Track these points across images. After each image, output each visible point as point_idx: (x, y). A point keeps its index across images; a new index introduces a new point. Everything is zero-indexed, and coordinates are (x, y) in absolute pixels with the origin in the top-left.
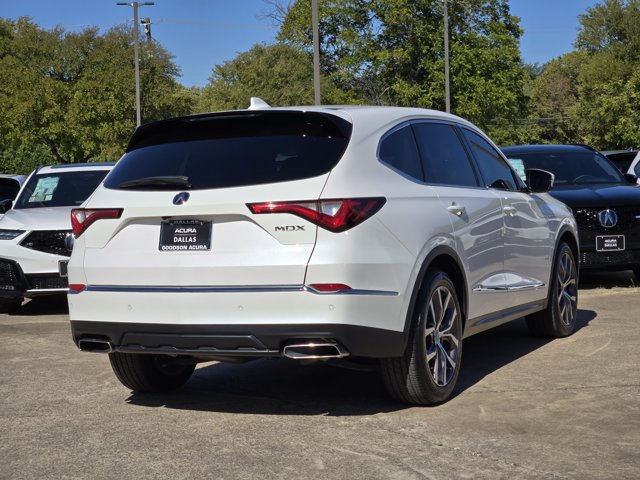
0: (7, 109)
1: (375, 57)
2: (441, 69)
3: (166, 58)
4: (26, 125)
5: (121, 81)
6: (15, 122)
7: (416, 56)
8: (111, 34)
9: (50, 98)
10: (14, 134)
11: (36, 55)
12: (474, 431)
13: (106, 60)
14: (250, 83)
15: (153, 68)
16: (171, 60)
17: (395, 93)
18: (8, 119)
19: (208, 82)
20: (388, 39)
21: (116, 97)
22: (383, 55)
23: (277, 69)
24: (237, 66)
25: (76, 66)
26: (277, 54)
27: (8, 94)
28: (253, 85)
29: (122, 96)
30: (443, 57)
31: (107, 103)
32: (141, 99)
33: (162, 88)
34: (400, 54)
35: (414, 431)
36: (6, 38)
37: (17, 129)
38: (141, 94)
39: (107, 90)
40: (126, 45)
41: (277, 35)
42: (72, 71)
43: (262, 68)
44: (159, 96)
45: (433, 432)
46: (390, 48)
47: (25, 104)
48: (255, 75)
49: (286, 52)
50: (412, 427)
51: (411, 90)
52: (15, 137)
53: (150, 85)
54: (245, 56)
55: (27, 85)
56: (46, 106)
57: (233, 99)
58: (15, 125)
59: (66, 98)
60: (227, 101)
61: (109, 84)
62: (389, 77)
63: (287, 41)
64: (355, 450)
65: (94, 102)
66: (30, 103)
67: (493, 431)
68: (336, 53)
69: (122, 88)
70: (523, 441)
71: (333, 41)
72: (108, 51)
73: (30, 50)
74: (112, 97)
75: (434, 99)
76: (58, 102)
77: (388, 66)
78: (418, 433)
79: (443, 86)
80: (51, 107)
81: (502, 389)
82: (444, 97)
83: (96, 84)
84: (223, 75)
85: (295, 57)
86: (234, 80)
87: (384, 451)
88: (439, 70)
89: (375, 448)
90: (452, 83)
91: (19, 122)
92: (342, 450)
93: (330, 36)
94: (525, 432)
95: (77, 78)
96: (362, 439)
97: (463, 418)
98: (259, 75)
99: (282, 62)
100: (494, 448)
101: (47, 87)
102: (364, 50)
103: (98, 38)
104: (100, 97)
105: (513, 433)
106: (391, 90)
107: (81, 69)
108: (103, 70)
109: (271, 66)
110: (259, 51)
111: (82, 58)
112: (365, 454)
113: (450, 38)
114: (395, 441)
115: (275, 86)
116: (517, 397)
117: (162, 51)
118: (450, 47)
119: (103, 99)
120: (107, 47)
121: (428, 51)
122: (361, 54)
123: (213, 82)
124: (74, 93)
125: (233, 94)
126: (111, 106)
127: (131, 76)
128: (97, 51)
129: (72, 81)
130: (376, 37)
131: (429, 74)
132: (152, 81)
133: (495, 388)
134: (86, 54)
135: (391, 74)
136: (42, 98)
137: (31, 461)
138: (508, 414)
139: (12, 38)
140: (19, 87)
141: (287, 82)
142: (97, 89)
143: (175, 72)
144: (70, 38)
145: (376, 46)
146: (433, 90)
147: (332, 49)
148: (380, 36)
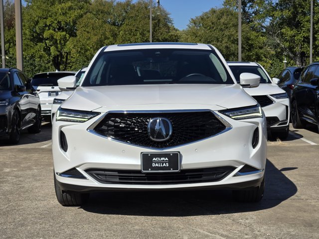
0: (88, 40)
1: (274, 15)
2: (308, 21)
3: (166, 15)
4: (96, 48)
5: (143, 26)
6: (91, 46)
7: (295, 14)
8: (139, 2)
9: (108, 34)
10: (90, 52)
11: (102, 12)
12: (282, 223)
13: (136, 15)
14: (208, 28)
15: (159, 20)
16: (169, 16)
17: (283, 34)
18: (88, 45)
19: (187, 27)
20: (281, 5)
21: (140, 34)
22: (278, 14)
23: (222, 20)
24: (202, 19)
25: (121, 18)
26: (222, 13)
27: (88, 32)
28: (210, 29)
29: (143, 34)
30: (310, 15)
31: (136, 37)
32: (153, 35)
33: (163, 30)
34: (287, 14)
35: (247, 221)
36: (88, 4)
37: (92, 50)
38: (153, 33)
39: (136, 30)
40: (146, 8)
41: (223, 3)
42: (119, 21)
43: (215, 20)
44: (161, 34)
45: (258, 223)
46: (282, 10)
47: (96, 37)
48: (211, 24)
49: (227, 12)
50: (247, 219)
51: (292, 32)
52: (91, 54)
53: (157, 28)
54: (206, 14)
55: (97, 28)
56: (106, 38)
57: (199, 36)
58: (91, 48)
59: (116, 34)
60: (196, 37)
61: (137, 27)
62: (281, 25)
63: (228, 6)
64: (209, 232)
65: (130, 36)
66: (98, 37)
67: (293, 224)
68: (253, 13)
69: (143, 30)
70: (309, 232)
71: (251, 6)
72: (137, 11)
73: (99, 10)
74: (138, 34)
75: (304, 37)
76: (112, 36)
77: (280, 19)
78: (249, 223)
79: (309, 30)
80: (108, 38)
81: (307, 197)
82: (309, 36)
83: (131, 27)
84: (195, 23)
85: (232, 15)
86: (200, 26)
87: (225, 233)
88: (307, 21)
89: (221, 231)
90: (314, 28)
91: (93, 46)
92: (202, 231)
93: (250, 3)
94: (312, 226)
95: (121, 24)
96: (216, 225)
97: (278, 215)
98: (213, 24)
99: (225, 17)
100: (291, 235)
101: (107, 29)
102: (268, 11)
103: (133, 4)
104: (132, 34)
105: (305, 226)
106: (281, 32)
107: (124, 20)
108: (135, 20)
109: (219, 19)
110: (214, 11)
111: (124, 14)
112: (214, 235)
113: (314, 5)
114: (234, 227)
115: (221, 30)
116: (314, 203)
117: (164, 11)
118: (313, 9)
119: (134, 35)
120: (136, 9)
121: (302, 11)
122: (266, 13)
123: (189, 27)
124: (119, 32)
125: (200, 33)
126: (138, 39)
127: (148, 24)
128: (132, 11)
129: (119, 26)
130: (275, 4)
131: (302, 23)
132: (158, 26)
133: (302, 197)
134: (126, 12)
135: (282, 24)
136: (104, 34)
137: (29, 227)
138: (305, 214)
139: (91, 4)
140: (93, 28)
141: (227, 28)
142: (132, 30)
143: (170, 21)
144: (119, 4)
145: (274, 9)
146: (304, 32)
147: (251, 11)
148: (277, 4)
